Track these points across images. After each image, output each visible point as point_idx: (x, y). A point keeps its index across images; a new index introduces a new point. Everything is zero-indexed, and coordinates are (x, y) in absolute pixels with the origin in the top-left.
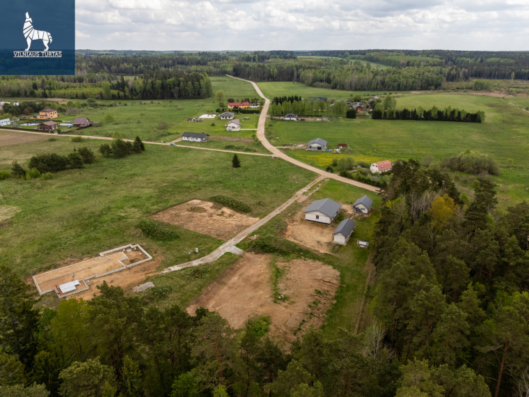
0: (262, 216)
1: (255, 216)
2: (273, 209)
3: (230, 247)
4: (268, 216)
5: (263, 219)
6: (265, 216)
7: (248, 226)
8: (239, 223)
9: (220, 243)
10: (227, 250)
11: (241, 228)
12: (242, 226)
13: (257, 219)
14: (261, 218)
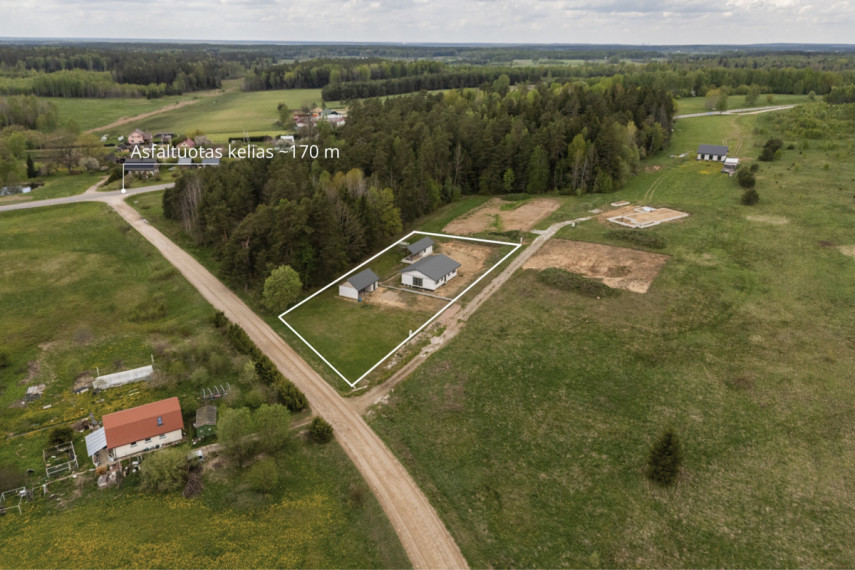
0: (520, 274)
1: (529, 271)
2: (504, 288)
3: (546, 234)
4: (511, 273)
5: (516, 268)
6: (514, 274)
7: (533, 255)
8: (546, 257)
9: (557, 236)
10: (546, 232)
11: (542, 251)
12: (542, 254)
13: (525, 267)
14: (521, 268)
